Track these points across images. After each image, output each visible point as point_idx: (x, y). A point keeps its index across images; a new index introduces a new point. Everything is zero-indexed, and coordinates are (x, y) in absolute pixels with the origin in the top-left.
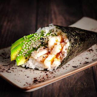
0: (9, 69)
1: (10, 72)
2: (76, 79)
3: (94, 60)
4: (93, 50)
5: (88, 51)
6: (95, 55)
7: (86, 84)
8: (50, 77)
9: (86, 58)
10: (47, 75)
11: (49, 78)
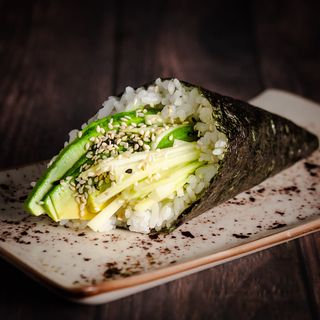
0: (24, 233)
1: (29, 243)
2: (246, 274)
3: (302, 220)
4: (299, 188)
5: (283, 192)
6: (305, 203)
7: (279, 291)
8: (160, 264)
9: (277, 212)
10: (149, 255)
11: (156, 266)
